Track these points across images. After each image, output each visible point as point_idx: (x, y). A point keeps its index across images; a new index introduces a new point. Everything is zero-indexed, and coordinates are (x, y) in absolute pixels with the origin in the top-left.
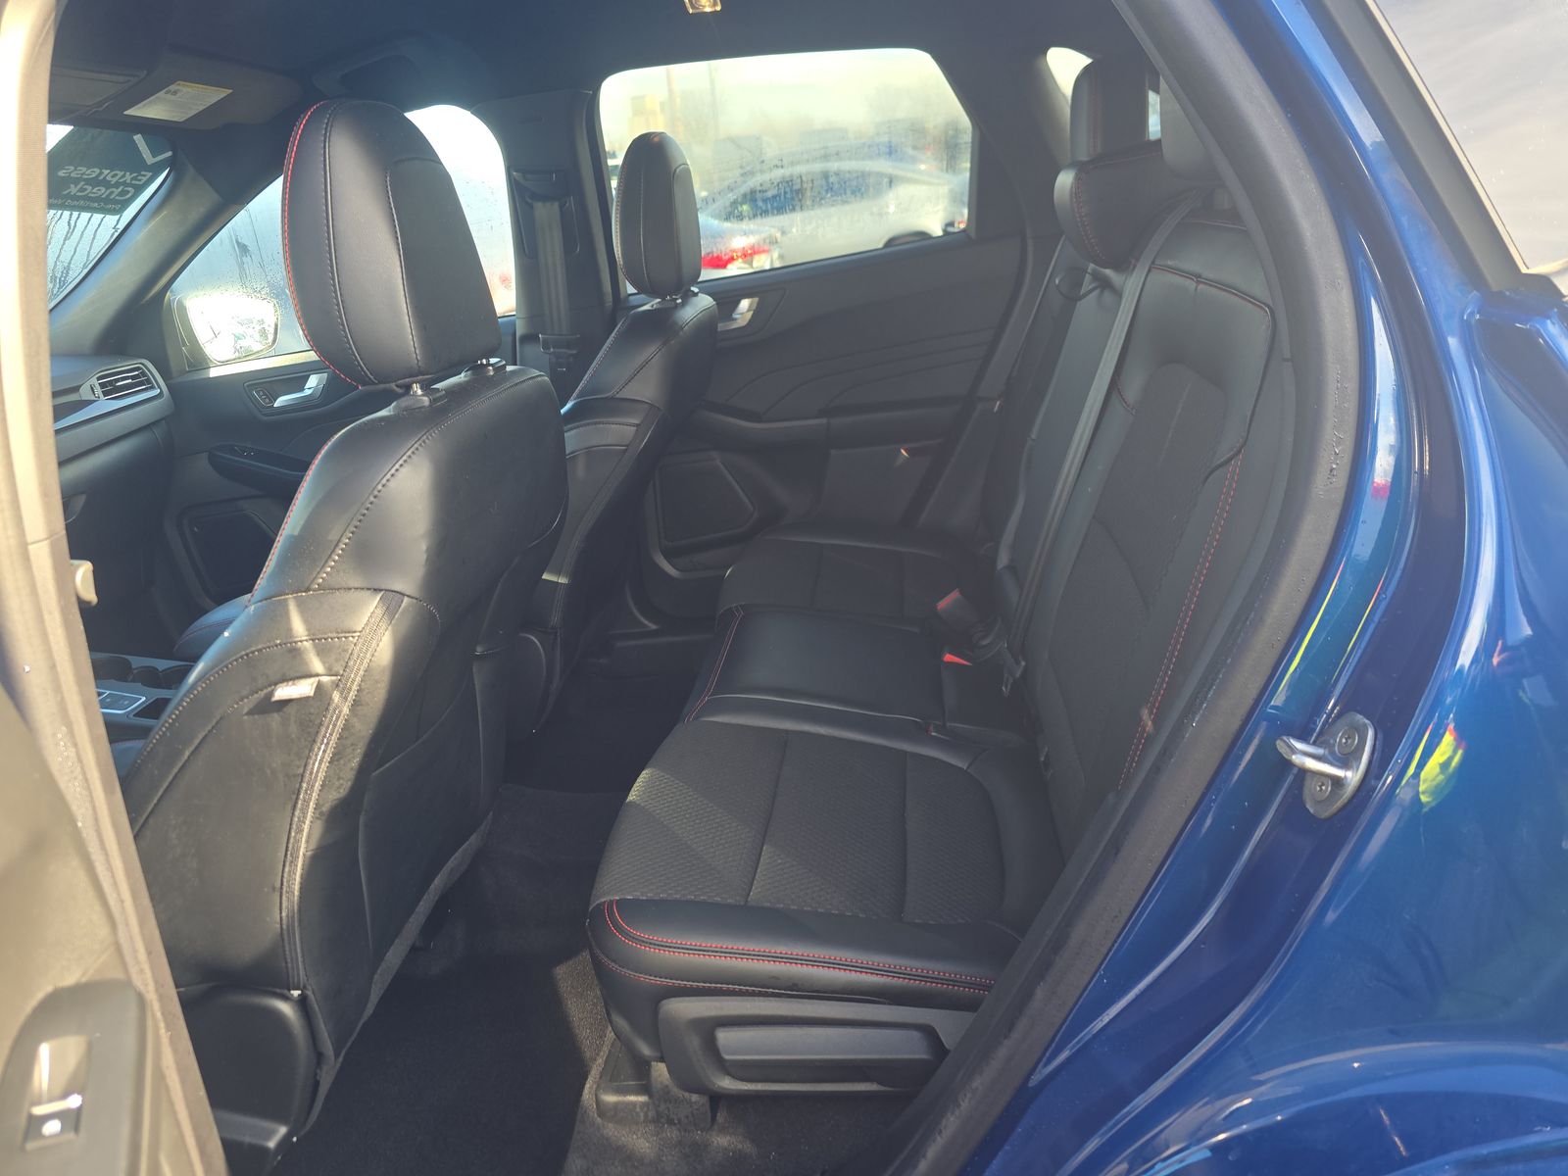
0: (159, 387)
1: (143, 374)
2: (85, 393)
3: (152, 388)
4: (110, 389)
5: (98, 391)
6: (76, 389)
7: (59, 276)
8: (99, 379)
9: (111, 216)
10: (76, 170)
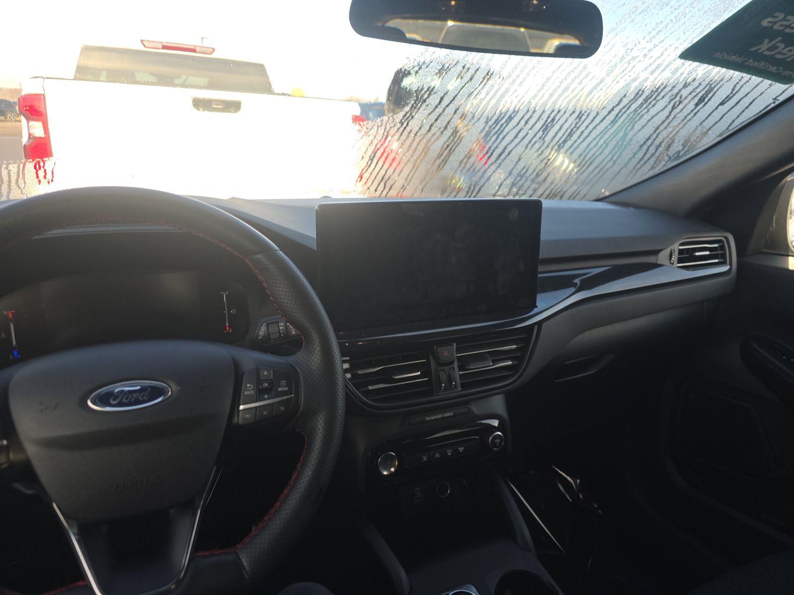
0: (731, 264)
1: (722, 248)
2: (663, 257)
3: (723, 263)
4: (686, 256)
5: (675, 258)
6: (656, 252)
7: (692, 140)
8: (682, 244)
9: (780, 85)
10: (784, 19)
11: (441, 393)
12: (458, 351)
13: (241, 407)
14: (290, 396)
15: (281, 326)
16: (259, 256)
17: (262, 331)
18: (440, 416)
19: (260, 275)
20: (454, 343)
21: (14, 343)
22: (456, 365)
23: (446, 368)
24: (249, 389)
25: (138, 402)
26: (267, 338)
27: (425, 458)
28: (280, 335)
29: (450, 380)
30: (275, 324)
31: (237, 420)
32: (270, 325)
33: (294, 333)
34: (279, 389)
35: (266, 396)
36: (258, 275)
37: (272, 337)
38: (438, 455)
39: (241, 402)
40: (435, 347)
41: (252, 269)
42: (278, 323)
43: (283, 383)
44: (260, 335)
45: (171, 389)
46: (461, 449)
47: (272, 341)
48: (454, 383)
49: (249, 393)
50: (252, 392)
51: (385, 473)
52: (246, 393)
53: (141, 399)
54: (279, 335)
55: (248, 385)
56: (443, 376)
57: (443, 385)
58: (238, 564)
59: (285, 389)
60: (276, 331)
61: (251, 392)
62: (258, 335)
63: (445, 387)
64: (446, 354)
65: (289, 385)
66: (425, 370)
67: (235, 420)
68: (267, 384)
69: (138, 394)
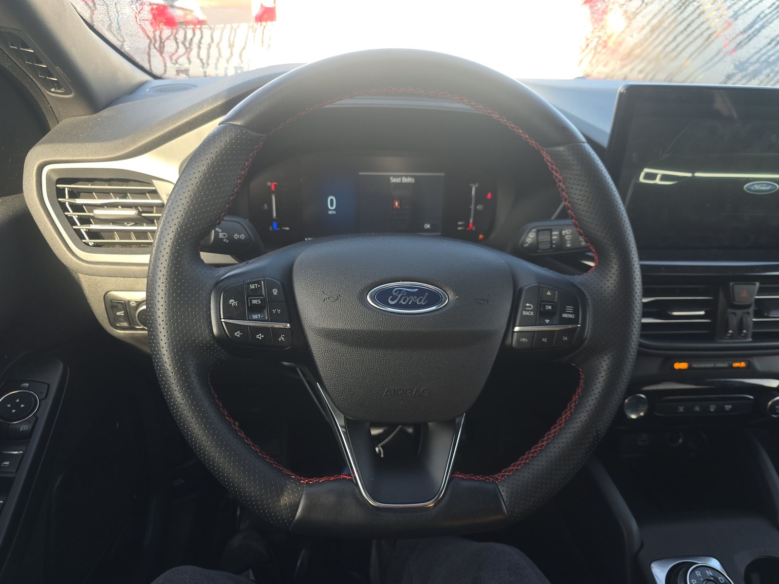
11: (724, 341)
12: (761, 291)
13: (517, 329)
14: (576, 326)
15: (555, 235)
16: (561, 148)
17: (530, 238)
18: (711, 365)
19: (557, 172)
20: (757, 281)
21: (274, 215)
22: (751, 310)
23: (739, 312)
24: (528, 310)
25: (414, 306)
26: (534, 247)
27: (681, 409)
28: (552, 246)
29: (741, 325)
30: (546, 232)
31: (510, 341)
32: (540, 232)
33: (569, 245)
34: (565, 316)
35: (547, 321)
36: (553, 172)
37: (542, 246)
38: (697, 409)
39: (518, 322)
40: (732, 284)
41: (549, 164)
42: (551, 231)
43: (570, 308)
44: (527, 243)
45: (450, 297)
46: (728, 407)
47: (539, 251)
48: (745, 331)
49: (527, 313)
50: (532, 313)
51: (634, 416)
52: (525, 313)
53: (418, 303)
54: (550, 245)
55: (528, 305)
56: (734, 321)
57: (730, 331)
58: (496, 495)
59: (571, 316)
60: (547, 240)
61: (530, 313)
62: (524, 242)
63: (732, 334)
64: (744, 294)
65: (576, 312)
66: (711, 309)
67: (508, 341)
68: (550, 307)
69: (416, 297)
